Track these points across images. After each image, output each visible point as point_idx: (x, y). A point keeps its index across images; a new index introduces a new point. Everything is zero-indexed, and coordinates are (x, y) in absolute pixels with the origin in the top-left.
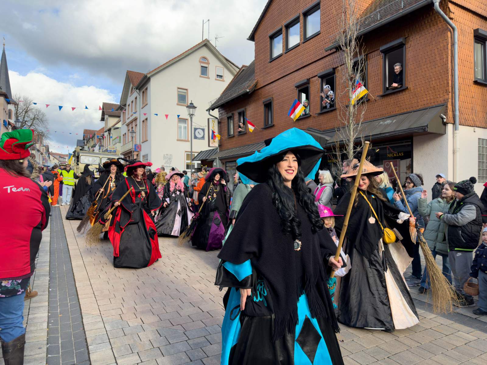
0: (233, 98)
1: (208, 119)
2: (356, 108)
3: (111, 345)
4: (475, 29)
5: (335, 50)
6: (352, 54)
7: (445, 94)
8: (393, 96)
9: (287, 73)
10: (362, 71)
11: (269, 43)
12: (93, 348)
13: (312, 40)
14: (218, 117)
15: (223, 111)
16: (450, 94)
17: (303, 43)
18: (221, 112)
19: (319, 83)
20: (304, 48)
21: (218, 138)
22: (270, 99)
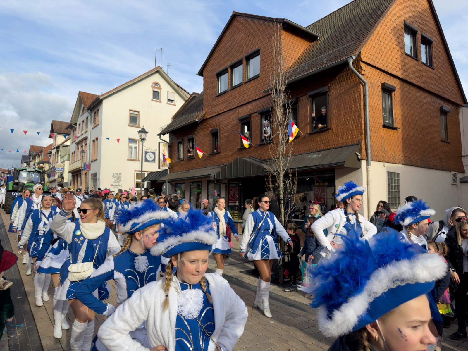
1: (159, 143)
4: (383, 83)
6: (281, 105)
7: (359, 136)
8: (319, 134)
9: (232, 108)
11: (216, 79)
13: (253, 81)
14: (169, 142)
15: (173, 136)
16: (363, 136)
17: (246, 83)
18: (172, 137)
19: (259, 118)
20: (246, 87)
21: (168, 161)
22: (217, 129)
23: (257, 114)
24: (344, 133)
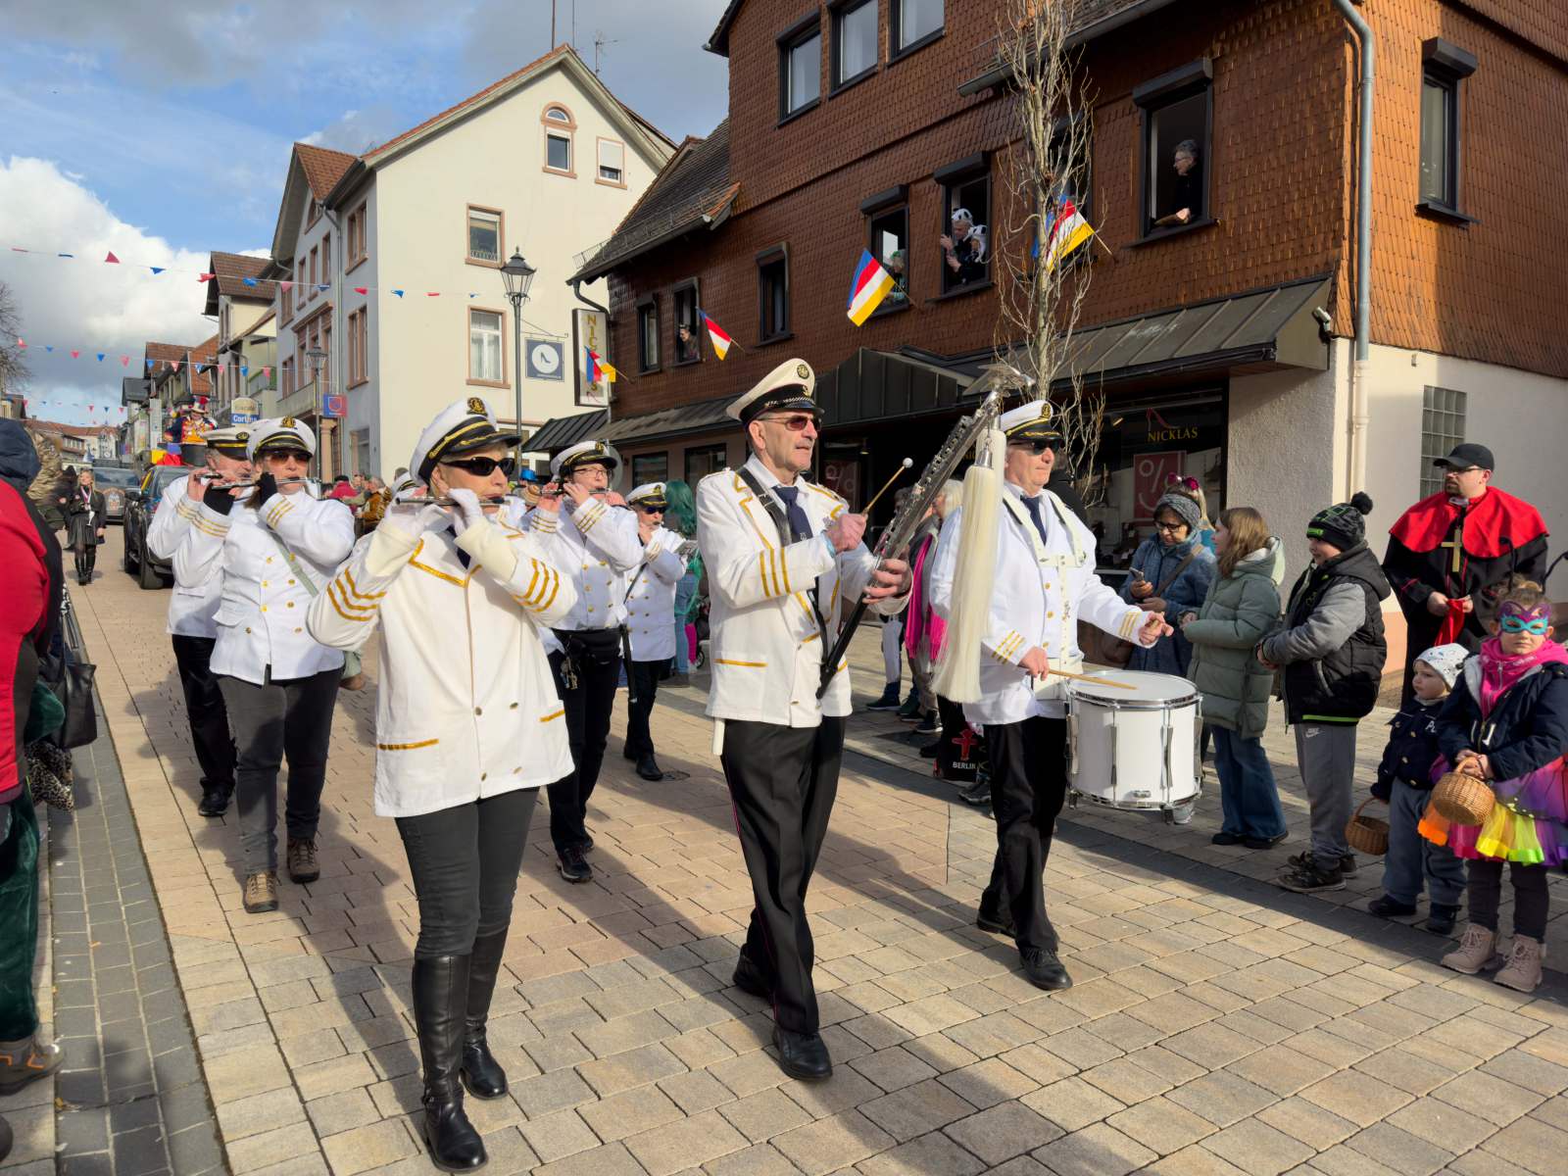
0: (656, 244)
1: (575, 313)
2: (1059, 281)
3: (272, 1030)
4: (1427, 38)
5: (991, 93)
6: (1050, 103)
7: (1330, 244)
8: (1171, 246)
9: (837, 166)
10: (1078, 160)
11: (776, 63)
12: (213, 1042)
13: (916, 57)
14: (606, 304)
15: (624, 286)
16: (1346, 244)
17: (890, 66)
18: (617, 289)
19: (939, 201)
20: (893, 81)
21: (608, 376)
22: (781, 251)
23: (932, 182)
24: (1267, 236)
